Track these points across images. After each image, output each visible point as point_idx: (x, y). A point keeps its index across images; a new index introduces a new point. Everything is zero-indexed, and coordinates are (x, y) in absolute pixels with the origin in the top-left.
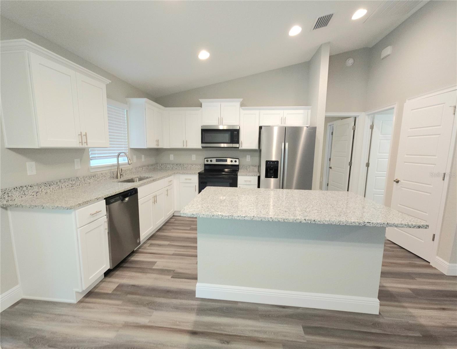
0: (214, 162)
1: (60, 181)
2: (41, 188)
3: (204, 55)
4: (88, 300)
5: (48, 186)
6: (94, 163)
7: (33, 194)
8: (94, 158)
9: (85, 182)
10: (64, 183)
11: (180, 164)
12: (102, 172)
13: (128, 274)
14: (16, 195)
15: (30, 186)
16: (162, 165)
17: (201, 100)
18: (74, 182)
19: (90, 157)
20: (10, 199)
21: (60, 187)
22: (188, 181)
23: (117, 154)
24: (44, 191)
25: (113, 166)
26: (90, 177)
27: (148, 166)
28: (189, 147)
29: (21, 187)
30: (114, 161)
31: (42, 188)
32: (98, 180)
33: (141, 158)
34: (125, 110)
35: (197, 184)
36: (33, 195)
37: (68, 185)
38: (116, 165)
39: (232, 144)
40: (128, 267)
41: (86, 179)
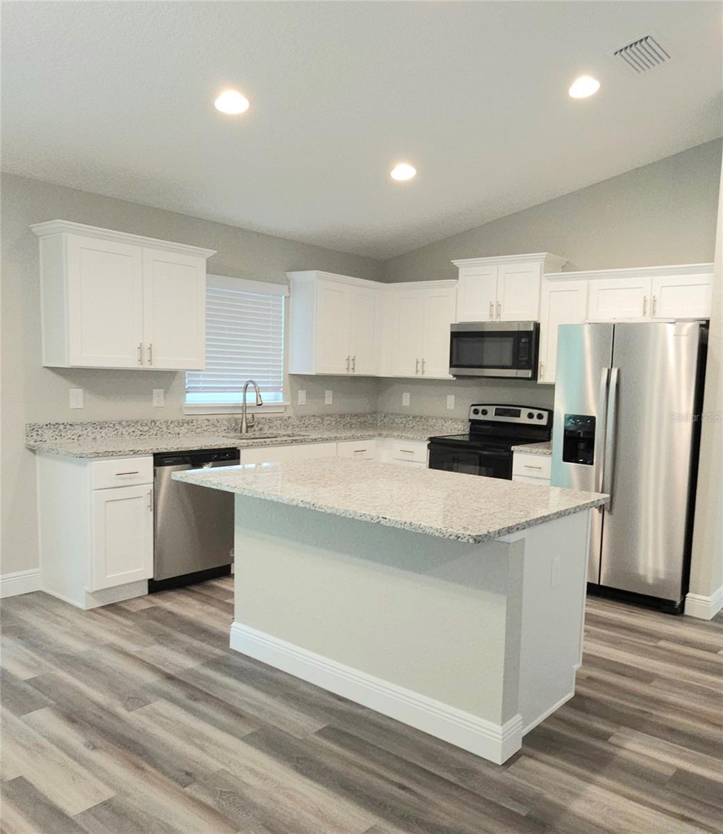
0: (491, 416)
1: (120, 423)
2: (86, 429)
3: (403, 172)
4: (102, 611)
5: (98, 429)
6: (192, 398)
7: (73, 437)
8: (196, 390)
9: (168, 431)
10: (128, 427)
11: (421, 418)
12: (209, 417)
13: (181, 599)
14: (48, 434)
15: (70, 425)
16: (385, 417)
17: (456, 262)
18: (146, 428)
19: (187, 387)
20: (39, 438)
21: (120, 433)
22: (408, 456)
23: (243, 385)
24: (92, 436)
25: (235, 407)
26: (181, 424)
27: (342, 416)
28: (427, 375)
29: (57, 424)
30: (236, 398)
31: (89, 429)
32: (198, 431)
33: (324, 397)
34: (283, 297)
35: (425, 465)
36: (73, 439)
37: (133, 432)
38: (238, 407)
39: (515, 371)
40: (195, 592)
41: (172, 426)
